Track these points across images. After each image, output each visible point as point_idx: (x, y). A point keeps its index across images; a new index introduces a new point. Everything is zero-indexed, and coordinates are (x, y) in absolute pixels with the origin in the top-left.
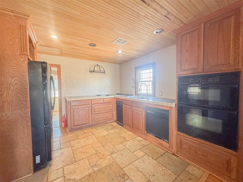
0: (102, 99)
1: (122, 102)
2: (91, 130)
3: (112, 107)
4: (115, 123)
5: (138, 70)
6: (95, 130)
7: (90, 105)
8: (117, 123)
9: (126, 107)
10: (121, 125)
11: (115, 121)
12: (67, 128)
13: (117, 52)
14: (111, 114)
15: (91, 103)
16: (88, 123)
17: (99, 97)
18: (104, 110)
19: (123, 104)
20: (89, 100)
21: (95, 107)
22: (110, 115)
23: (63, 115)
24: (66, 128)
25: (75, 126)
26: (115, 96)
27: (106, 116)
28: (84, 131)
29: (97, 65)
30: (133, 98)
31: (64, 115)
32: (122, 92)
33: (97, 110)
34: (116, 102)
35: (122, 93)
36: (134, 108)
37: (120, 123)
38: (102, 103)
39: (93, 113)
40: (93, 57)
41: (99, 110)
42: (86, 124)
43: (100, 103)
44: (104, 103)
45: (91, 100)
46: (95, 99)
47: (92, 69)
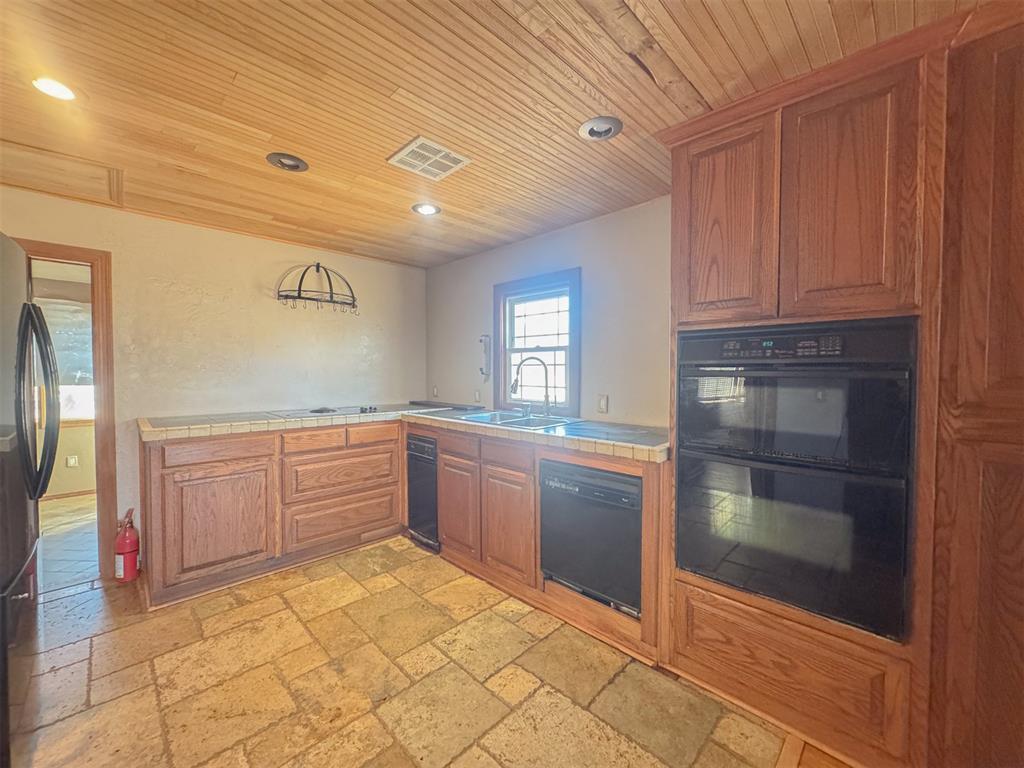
0: (342, 426)
1: (434, 442)
2: (277, 584)
3: (387, 467)
4: (400, 537)
5: (508, 299)
6: (300, 579)
7: (277, 457)
8: (412, 538)
9: (453, 463)
10: (427, 547)
11: (403, 531)
12: (142, 584)
13: (414, 208)
14: (383, 499)
15: (278, 450)
16: (262, 551)
17: (325, 420)
18: (348, 479)
19: (439, 451)
20: (268, 432)
21: (299, 469)
22: (379, 504)
23: (121, 515)
24: (138, 582)
25: (191, 569)
26: (402, 415)
27: (357, 510)
28: (237, 592)
29: (318, 266)
30: (483, 422)
31: (130, 513)
32: (436, 396)
33: (312, 482)
34: (409, 444)
35: (435, 400)
36: (489, 467)
37: (425, 540)
38: (339, 448)
39: (292, 496)
40: (295, 227)
41: (324, 480)
42: (252, 554)
43: (325, 450)
44: (348, 446)
45: (282, 434)
46: (303, 429)
47: (290, 284)
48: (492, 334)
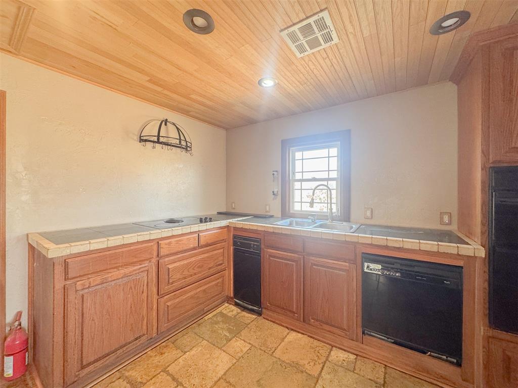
0: (195, 232)
3: (222, 258)
4: (227, 305)
5: (291, 149)
7: (154, 260)
8: (237, 305)
11: (228, 300)
14: (218, 281)
15: (155, 254)
16: (144, 335)
17: (178, 230)
18: (200, 270)
19: (263, 246)
20: (149, 241)
21: (170, 267)
22: (216, 285)
26: (230, 223)
27: (204, 291)
29: (166, 121)
31: (19, 315)
33: (178, 276)
34: (234, 241)
37: (250, 307)
38: (194, 249)
39: (165, 288)
41: (186, 273)
43: (186, 251)
44: (199, 247)
45: (158, 242)
47: (151, 131)
48: (280, 170)
